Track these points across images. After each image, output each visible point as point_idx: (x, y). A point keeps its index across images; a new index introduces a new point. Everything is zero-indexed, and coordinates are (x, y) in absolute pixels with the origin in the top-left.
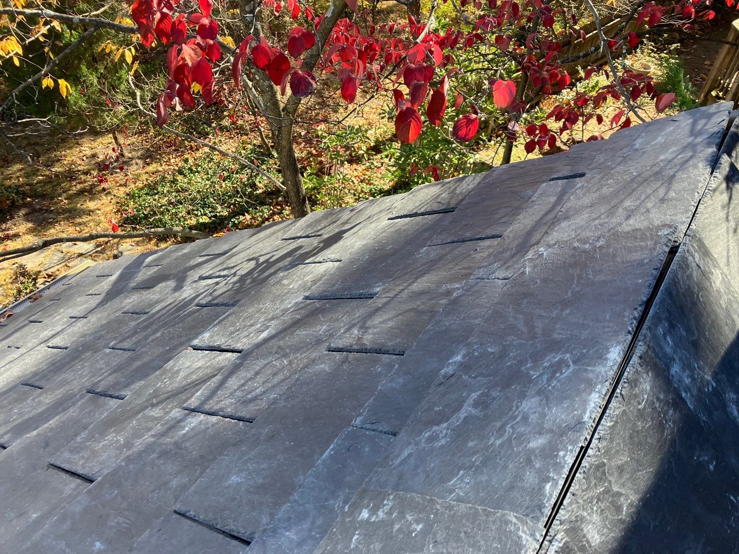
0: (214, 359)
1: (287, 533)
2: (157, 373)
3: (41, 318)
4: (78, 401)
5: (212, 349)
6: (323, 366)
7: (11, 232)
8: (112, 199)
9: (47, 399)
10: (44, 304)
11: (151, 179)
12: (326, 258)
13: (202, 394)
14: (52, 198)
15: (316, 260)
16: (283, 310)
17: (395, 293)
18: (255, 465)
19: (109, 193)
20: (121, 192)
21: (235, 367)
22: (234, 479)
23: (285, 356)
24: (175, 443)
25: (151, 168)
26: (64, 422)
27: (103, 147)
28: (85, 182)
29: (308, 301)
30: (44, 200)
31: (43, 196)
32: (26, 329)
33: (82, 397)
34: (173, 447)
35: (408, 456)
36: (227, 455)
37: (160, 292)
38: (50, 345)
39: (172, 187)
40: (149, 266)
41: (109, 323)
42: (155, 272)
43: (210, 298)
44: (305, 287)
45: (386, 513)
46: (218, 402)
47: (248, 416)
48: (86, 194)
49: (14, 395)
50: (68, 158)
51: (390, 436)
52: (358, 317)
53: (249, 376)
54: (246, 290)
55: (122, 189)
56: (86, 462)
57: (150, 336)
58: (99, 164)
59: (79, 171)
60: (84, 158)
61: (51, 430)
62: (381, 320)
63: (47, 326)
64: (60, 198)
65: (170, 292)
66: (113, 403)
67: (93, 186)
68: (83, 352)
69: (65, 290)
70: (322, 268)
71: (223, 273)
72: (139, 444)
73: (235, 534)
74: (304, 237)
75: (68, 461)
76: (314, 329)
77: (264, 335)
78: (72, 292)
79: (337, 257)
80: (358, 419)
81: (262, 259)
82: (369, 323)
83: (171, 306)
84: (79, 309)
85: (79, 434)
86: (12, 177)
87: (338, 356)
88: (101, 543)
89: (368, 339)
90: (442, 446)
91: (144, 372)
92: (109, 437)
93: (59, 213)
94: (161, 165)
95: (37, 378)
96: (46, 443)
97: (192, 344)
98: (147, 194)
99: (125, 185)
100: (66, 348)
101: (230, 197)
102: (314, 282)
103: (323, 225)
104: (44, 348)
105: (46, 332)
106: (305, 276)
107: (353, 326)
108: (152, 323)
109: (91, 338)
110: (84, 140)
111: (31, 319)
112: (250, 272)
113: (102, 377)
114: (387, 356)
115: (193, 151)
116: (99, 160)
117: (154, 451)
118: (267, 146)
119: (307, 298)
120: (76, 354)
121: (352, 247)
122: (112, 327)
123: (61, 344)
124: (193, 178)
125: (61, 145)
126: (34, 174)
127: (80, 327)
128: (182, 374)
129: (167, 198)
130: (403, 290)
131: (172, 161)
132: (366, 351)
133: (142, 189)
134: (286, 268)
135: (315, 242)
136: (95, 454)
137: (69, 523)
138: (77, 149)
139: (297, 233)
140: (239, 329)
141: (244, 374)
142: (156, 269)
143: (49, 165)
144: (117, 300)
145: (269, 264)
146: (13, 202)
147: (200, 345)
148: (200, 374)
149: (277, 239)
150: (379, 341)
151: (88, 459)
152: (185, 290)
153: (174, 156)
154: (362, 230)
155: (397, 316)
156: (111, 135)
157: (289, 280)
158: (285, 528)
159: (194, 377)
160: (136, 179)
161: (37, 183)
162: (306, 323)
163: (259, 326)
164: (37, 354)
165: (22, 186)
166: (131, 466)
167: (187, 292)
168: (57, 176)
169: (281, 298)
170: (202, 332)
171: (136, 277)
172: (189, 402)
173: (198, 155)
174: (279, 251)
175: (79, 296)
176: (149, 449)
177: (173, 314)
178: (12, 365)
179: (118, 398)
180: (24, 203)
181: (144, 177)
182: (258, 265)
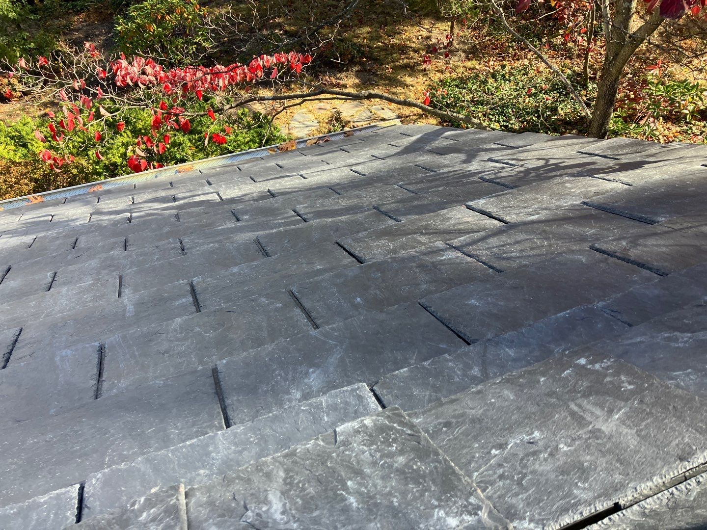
0: (482, 220)
1: (507, 349)
2: (432, 214)
3: (350, 149)
4: (365, 211)
5: (483, 213)
6: (581, 257)
7: (342, 82)
8: (426, 80)
9: (344, 203)
10: (353, 141)
11: (466, 73)
12: (617, 179)
13: (465, 240)
14: (382, 64)
15: (606, 178)
16: (557, 206)
17: (680, 227)
18: (494, 300)
19: (427, 74)
20: (436, 77)
21: (499, 231)
22: (474, 301)
23: (547, 239)
24: (433, 263)
25: (469, 64)
26: (352, 221)
27: (439, 32)
28: (412, 58)
29: (585, 206)
30: (375, 63)
31: (376, 60)
32: (337, 153)
33: (369, 210)
34: (430, 265)
35: (639, 342)
36: (473, 285)
37: (451, 160)
38: (353, 169)
39: (480, 87)
40: (446, 138)
41: (402, 168)
42: (451, 144)
43: (494, 176)
44: (585, 195)
45: (603, 368)
46: (476, 250)
47: (499, 268)
48: (408, 69)
49: (320, 192)
50: (407, 34)
51: (626, 325)
52: (632, 233)
53: (509, 241)
54: (527, 181)
55: (438, 74)
56: (362, 250)
57: (433, 188)
58: (428, 46)
59: (411, 47)
60: (420, 38)
61: (342, 222)
62: (655, 243)
63: (353, 156)
64: (387, 66)
65: (459, 163)
66: (391, 222)
67: (417, 64)
68: (376, 182)
69: (372, 136)
70: (609, 186)
71: (510, 162)
72: (403, 253)
73: (462, 335)
74: (601, 156)
75: (350, 245)
76: (582, 229)
77: (535, 217)
78: (377, 138)
79: (630, 181)
80: (600, 303)
81: (552, 162)
82: (641, 241)
83: (456, 173)
84: (380, 152)
85: (361, 232)
86: (359, 37)
87: (598, 255)
88: (361, 300)
89: (634, 253)
90: (679, 347)
91: (421, 210)
92: (383, 242)
93: (382, 79)
94: (480, 64)
95: (339, 187)
96: (337, 228)
97: (467, 204)
98: (457, 86)
99: (442, 72)
100: (364, 175)
101: (528, 113)
102: (597, 194)
103: (625, 151)
104: (347, 170)
105: (352, 160)
106: (589, 186)
107: (624, 238)
108: (437, 180)
109: (385, 174)
110: (426, 21)
111: (342, 147)
112: (537, 169)
113: (388, 202)
114: (648, 271)
115: (513, 60)
116: (431, 43)
117: (414, 262)
118: (587, 75)
119: (585, 203)
120: (371, 181)
121: (650, 177)
122: (403, 172)
123: (361, 171)
124: (503, 84)
125: (406, 20)
126: (377, 39)
127: (377, 164)
128: (451, 222)
129: (472, 95)
130: (691, 227)
131: (491, 63)
132: (628, 261)
133: (455, 80)
134: (573, 175)
135: (611, 163)
136: (369, 247)
137: (343, 280)
138: (418, 28)
139: (596, 150)
140: (511, 207)
141: (505, 238)
142: (452, 142)
143: (391, 34)
144: (413, 155)
145: (557, 167)
146: (353, 58)
147: (474, 206)
148: (467, 226)
149: (573, 150)
150: (645, 258)
151: (363, 249)
152: (472, 165)
153: (494, 59)
154: (667, 167)
155: (674, 245)
156: (449, 24)
157: (573, 185)
158: (507, 346)
159: (461, 227)
160: (454, 69)
161: (376, 48)
162: (576, 222)
163: (530, 210)
164: (342, 172)
165: (364, 46)
166: (395, 264)
167: (474, 166)
168: (393, 46)
169: (560, 196)
170: (480, 198)
171: (433, 143)
172: (452, 241)
173: (516, 65)
174: (571, 160)
175: (382, 143)
176: (411, 259)
177: (456, 178)
178: (322, 173)
179: (395, 219)
180: (360, 61)
181: (461, 70)
182: (546, 165)
